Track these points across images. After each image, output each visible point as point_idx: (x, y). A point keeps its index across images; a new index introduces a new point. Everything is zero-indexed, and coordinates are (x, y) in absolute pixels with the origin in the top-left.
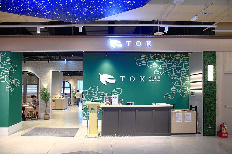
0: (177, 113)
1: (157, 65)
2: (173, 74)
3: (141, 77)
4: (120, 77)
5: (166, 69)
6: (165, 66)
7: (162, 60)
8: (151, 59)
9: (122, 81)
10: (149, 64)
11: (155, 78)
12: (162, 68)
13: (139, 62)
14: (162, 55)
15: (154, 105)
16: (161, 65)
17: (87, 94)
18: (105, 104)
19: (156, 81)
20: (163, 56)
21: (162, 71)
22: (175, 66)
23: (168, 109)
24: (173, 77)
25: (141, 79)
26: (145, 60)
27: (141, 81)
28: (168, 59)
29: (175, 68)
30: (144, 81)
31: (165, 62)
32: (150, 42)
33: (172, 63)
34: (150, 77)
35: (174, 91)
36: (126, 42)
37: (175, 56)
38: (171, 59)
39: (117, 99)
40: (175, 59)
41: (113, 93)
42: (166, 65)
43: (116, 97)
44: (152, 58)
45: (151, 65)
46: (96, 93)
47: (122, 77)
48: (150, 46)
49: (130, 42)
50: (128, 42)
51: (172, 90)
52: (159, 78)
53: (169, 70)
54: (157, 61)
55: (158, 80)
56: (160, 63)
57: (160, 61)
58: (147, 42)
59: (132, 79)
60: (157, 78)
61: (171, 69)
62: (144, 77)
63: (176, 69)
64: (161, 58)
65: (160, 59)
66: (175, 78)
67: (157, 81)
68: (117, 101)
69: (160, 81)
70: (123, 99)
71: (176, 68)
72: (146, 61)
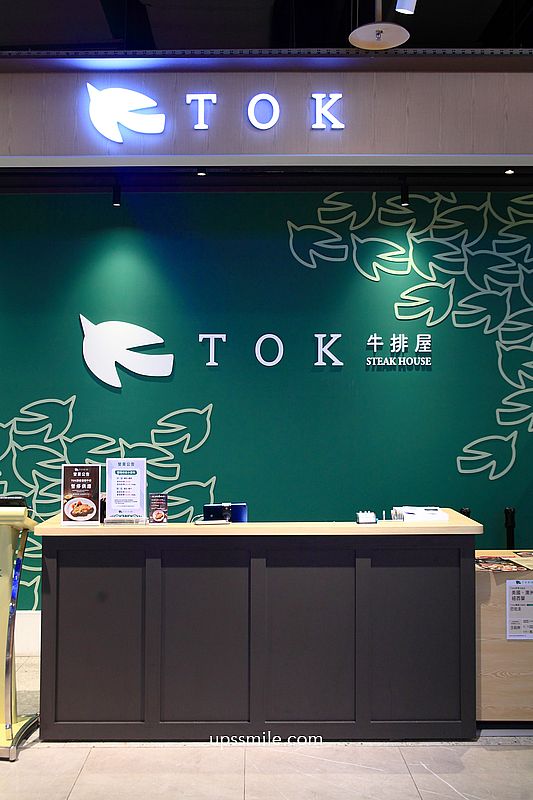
0: (510, 575)
1: (410, 260)
2: (506, 320)
3: (320, 337)
4: (201, 337)
5: (462, 289)
6: (460, 266)
7: (437, 234)
8: (374, 228)
9: (212, 362)
10: (368, 254)
11: (399, 341)
12: (442, 278)
13: (305, 242)
14: (440, 197)
15: (367, 524)
16: (437, 262)
17: (13, 444)
18: (66, 518)
19: (403, 361)
20: (444, 206)
21: (438, 299)
22: (516, 268)
23: (455, 549)
24: (506, 336)
25: (321, 350)
26: (343, 229)
27: (320, 362)
28: (472, 222)
29: (515, 279)
30: (337, 362)
31: (458, 243)
32: (335, 97)
33: (501, 248)
34: (374, 339)
35: (511, 429)
36: (189, 98)
37: (516, 206)
38: (495, 226)
39: (138, 485)
40: (513, 224)
41: (160, 438)
42: (465, 260)
43: (130, 468)
44: (385, 216)
45: (375, 264)
46: (61, 437)
47: (212, 337)
48: (337, 124)
49: (213, 97)
50: (202, 101)
51: (504, 416)
52: (424, 342)
53: (484, 292)
54: (410, 236)
55: (418, 354)
56: (426, 252)
57: (427, 235)
58: (319, 97)
59: (269, 350)
60: (412, 341)
61: (493, 287)
62: (335, 337)
63: (520, 283)
64: (437, 218)
65: (431, 227)
66: (515, 345)
67: (414, 361)
68: (137, 498)
69: (427, 361)
70: (213, 480)
71: (521, 278)
72: (347, 240)
